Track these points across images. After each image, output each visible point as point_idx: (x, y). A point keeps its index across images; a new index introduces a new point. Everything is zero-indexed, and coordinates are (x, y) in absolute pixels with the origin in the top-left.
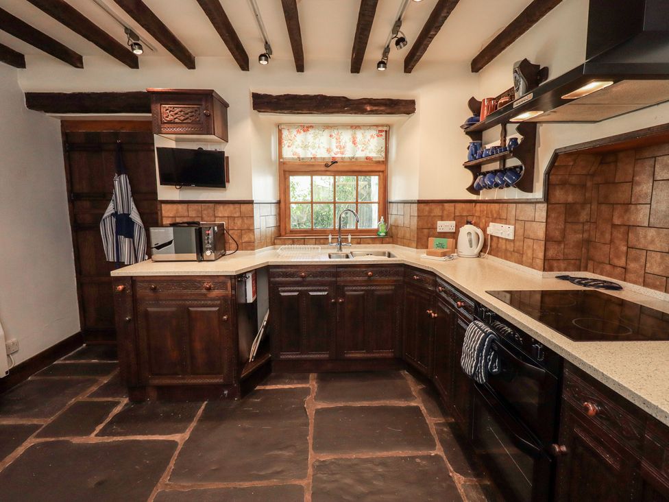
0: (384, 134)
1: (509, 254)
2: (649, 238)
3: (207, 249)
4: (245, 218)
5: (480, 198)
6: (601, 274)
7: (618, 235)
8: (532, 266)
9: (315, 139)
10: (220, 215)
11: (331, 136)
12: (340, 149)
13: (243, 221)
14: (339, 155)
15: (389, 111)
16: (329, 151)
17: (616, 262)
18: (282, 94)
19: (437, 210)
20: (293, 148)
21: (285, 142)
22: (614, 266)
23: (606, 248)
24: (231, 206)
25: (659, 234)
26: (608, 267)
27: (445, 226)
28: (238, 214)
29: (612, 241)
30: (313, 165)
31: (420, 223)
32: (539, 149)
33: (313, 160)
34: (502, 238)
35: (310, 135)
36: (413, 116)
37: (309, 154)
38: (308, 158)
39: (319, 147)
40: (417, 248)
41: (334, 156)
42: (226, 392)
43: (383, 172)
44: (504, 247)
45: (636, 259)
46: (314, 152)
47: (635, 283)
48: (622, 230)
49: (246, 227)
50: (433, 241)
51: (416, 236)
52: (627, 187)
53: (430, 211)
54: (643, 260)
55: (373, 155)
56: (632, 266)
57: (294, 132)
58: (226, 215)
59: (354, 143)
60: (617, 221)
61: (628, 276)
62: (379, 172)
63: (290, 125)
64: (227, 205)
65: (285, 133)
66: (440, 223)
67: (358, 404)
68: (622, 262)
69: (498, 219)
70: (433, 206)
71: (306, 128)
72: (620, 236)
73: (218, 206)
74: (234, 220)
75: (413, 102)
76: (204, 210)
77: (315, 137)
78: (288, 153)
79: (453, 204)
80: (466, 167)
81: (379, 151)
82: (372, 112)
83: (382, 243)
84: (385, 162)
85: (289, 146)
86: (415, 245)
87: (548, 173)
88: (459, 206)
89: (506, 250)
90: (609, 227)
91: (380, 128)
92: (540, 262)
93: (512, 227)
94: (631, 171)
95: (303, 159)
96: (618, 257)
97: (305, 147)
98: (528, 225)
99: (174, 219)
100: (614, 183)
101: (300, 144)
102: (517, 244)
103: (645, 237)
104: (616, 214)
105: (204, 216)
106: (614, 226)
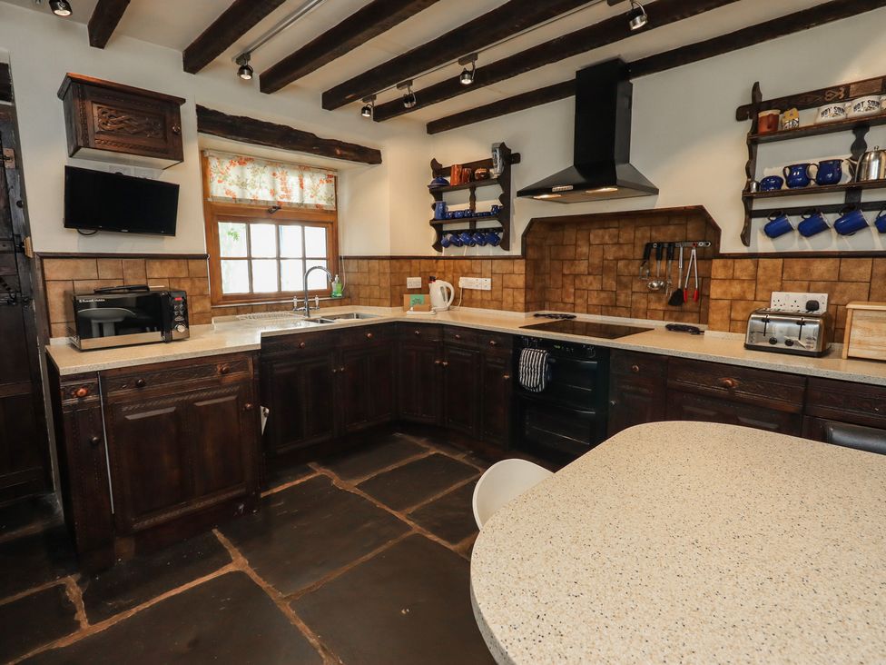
0: (333, 179)
1: (486, 303)
2: (589, 282)
3: (178, 323)
4: (196, 281)
5: (443, 254)
6: (556, 310)
7: (568, 281)
8: (513, 309)
9: (254, 176)
10: (156, 276)
11: (274, 174)
12: (287, 192)
13: (193, 283)
14: (285, 200)
15: (357, 158)
16: (273, 193)
17: (566, 300)
18: (239, 115)
19: (406, 268)
20: (226, 184)
21: (214, 175)
22: (566, 303)
23: (559, 291)
24: (174, 263)
25: (595, 279)
26: (562, 305)
27: (414, 282)
28: (184, 274)
29: (563, 286)
30: (252, 210)
31: (393, 280)
32: (514, 217)
33: (253, 203)
34: (476, 290)
35: (248, 171)
36: (377, 167)
37: (250, 194)
38: (247, 200)
39: (260, 187)
40: (391, 306)
41: (279, 200)
42: (241, 507)
43: (332, 223)
44: (479, 297)
45: (581, 297)
46: (254, 192)
47: (581, 312)
48: (571, 277)
49: (197, 291)
50: (408, 299)
51: (389, 293)
52: (572, 248)
53: (401, 268)
54: (586, 297)
55: (323, 203)
56: (579, 301)
57: (227, 163)
58: (167, 276)
59: (302, 186)
60: (566, 272)
61: (576, 309)
62: (327, 223)
63: (222, 153)
64: (167, 261)
65: (213, 163)
66: (409, 279)
67: (390, 468)
68: (571, 300)
69: (470, 273)
70: (403, 261)
71: (243, 160)
72: (569, 282)
73: (151, 262)
74: (179, 282)
75: (378, 153)
76: (128, 268)
77: (255, 172)
78: (219, 190)
79: (418, 261)
80: (432, 225)
81: (329, 200)
82: (341, 157)
83: (341, 305)
84: (334, 213)
85: (219, 182)
86: (388, 303)
87: (525, 235)
88: (423, 261)
89: (482, 300)
90: (560, 275)
91: (331, 173)
92: (521, 306)
93: (489, 280)
94: (574, 237)
95: (240, 200)
96: (569, 297)
97: (243, 185)
98: (506, 277)
99: (70, 284)
100: (562, 245)
101: (236, 180)
102: (495, 294)
103: (587, 281)
104: (565, 266)
105: (128, 277)
106: (564, 275)
